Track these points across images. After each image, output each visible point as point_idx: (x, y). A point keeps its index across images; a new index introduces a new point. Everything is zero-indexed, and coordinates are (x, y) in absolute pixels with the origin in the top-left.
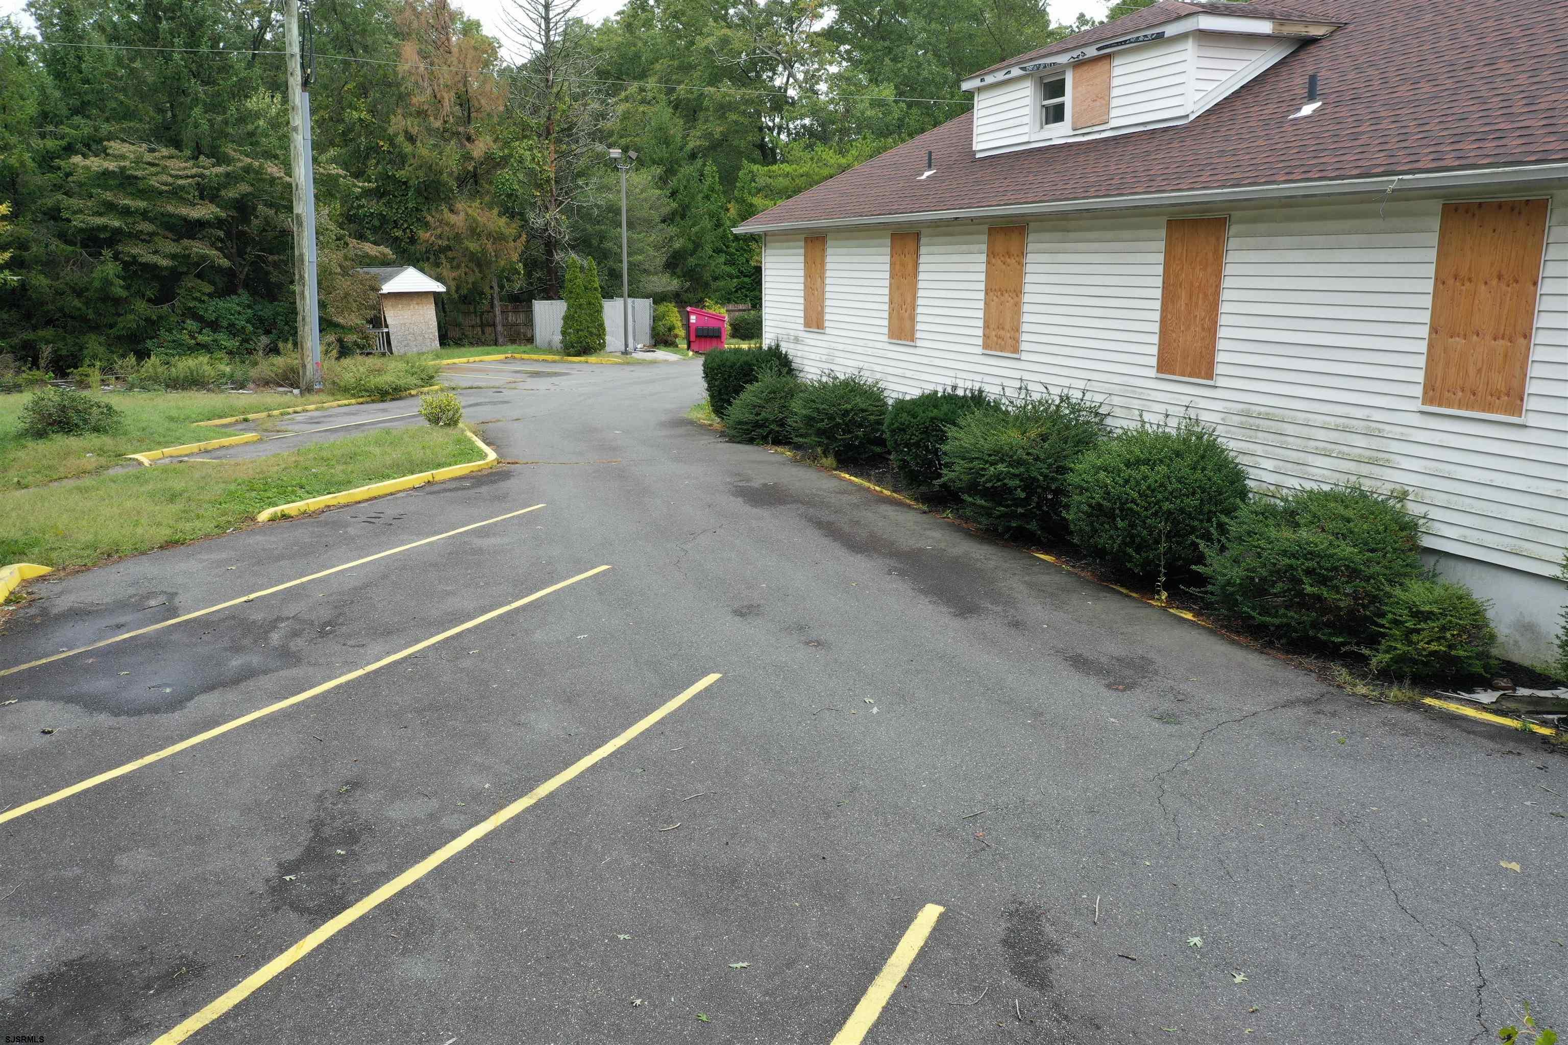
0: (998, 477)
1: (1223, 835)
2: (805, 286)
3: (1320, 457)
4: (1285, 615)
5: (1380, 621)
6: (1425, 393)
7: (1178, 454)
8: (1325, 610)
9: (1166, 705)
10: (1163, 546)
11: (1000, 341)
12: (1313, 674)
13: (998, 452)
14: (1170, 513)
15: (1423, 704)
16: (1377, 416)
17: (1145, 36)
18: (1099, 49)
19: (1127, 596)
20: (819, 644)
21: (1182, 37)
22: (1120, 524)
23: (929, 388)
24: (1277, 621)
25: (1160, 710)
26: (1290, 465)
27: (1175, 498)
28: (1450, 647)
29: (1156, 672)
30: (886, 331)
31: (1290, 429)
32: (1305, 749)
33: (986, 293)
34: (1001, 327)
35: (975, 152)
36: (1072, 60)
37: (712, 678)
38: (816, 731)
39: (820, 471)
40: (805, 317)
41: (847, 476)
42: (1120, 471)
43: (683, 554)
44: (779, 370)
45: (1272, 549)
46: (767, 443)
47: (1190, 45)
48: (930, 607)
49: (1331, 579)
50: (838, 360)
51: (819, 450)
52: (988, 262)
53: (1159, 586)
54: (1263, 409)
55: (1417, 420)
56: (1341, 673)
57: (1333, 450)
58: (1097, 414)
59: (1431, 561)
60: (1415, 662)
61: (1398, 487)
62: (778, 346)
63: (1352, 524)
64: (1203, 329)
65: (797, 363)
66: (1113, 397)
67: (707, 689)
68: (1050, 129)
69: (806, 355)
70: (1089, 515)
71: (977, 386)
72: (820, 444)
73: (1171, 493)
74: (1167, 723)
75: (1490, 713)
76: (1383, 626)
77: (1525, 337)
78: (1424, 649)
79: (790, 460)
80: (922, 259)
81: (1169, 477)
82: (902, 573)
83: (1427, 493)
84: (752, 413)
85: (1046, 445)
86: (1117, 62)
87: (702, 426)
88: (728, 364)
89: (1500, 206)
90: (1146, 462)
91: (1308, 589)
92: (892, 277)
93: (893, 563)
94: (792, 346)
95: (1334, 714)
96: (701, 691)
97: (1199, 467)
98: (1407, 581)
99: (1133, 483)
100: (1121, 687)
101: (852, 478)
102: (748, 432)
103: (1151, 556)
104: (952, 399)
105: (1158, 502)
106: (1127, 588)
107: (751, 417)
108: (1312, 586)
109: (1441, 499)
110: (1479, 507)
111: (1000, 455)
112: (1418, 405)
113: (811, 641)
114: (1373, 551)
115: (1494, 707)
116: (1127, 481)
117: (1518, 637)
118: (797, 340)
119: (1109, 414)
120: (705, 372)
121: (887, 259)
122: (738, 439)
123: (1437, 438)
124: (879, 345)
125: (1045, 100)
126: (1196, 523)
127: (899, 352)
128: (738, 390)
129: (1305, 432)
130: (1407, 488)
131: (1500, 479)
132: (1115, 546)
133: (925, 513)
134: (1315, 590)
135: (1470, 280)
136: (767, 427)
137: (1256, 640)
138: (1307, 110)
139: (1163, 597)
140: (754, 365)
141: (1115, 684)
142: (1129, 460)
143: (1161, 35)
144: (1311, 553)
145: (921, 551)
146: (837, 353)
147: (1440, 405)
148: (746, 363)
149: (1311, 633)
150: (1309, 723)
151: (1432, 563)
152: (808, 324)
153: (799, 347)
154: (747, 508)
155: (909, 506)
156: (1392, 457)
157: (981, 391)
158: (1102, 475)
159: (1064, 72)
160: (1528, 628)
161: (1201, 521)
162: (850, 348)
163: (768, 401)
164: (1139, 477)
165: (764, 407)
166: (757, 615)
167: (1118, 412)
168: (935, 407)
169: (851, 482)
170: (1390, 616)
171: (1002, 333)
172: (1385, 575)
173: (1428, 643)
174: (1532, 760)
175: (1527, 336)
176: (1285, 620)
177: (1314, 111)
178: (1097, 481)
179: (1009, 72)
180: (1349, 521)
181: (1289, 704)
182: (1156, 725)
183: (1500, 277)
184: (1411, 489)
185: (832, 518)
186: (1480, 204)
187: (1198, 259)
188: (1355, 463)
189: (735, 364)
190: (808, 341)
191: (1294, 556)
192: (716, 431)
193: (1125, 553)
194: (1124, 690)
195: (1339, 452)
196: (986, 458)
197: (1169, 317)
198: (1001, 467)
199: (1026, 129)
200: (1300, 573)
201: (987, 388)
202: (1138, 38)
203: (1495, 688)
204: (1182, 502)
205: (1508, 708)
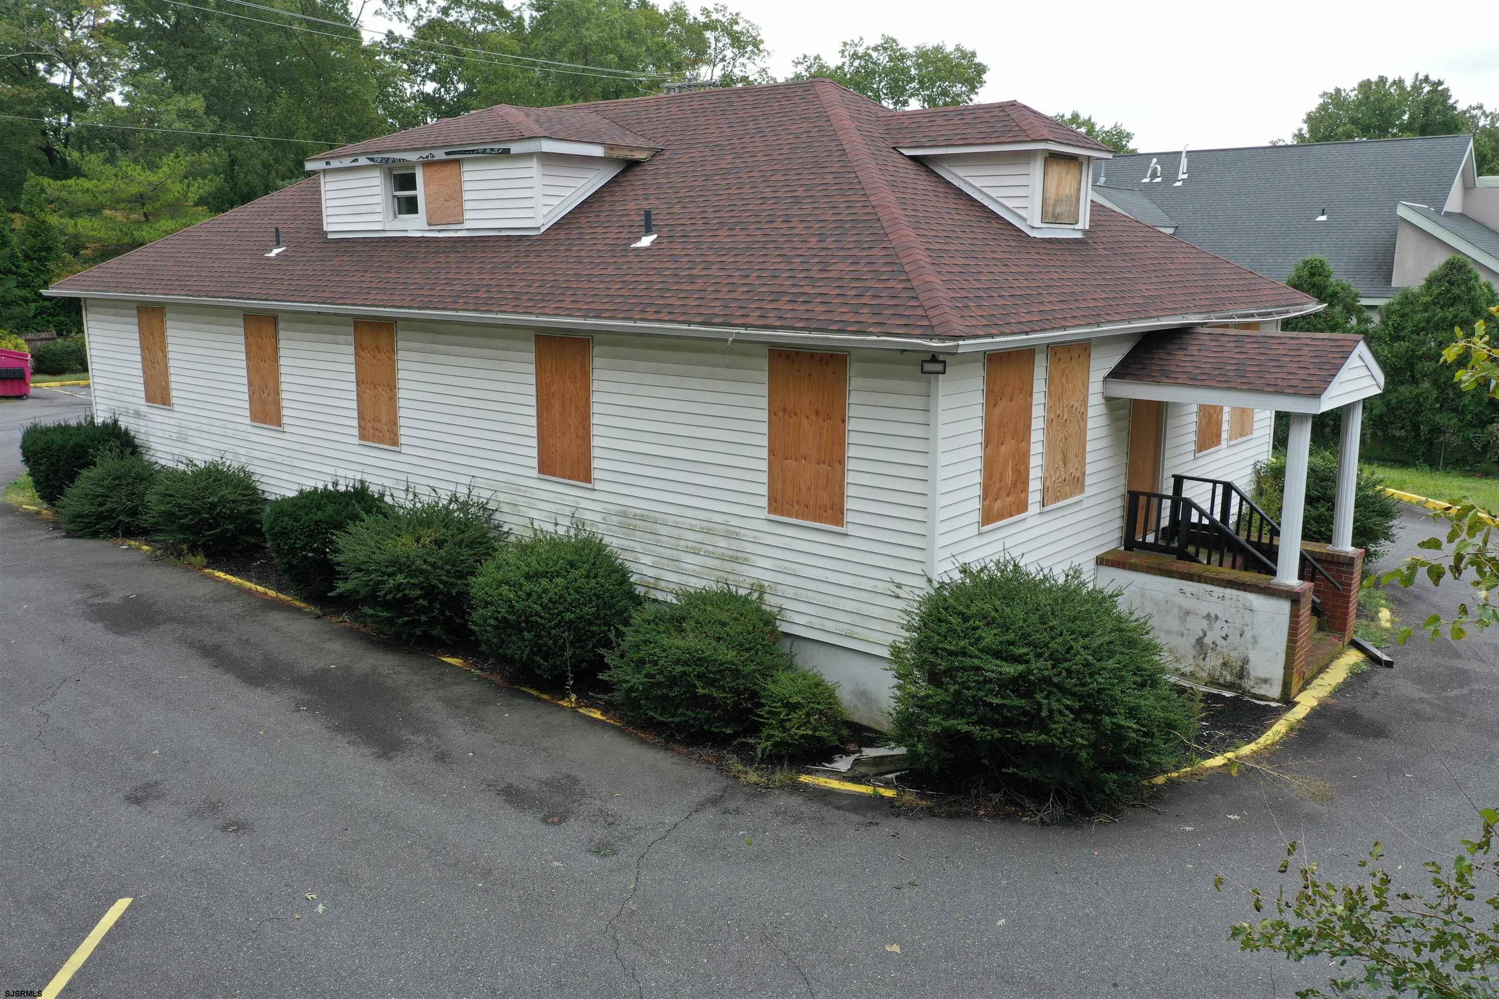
0: (399, 587)
1: (677, 981)
2: (143, 358)
3: (691, 555)
4: (684, 715)
5: (758, 712)
6: (770, 504)
7: (572, 565)
8: (714, 708)
9: (600, 833)
10: (568, 653)
11: (377, 433)
12: (713, 767)
13: (395, 563)
14: (571, 622)
15: (801, 783)
16: (734, 521)
17: (492, 149)
18: (447, 154)
19: (539, 699)
20: (240, 826)
21: (529, 155)
22: (526, 635)
23: (309, 484)
24: (677, 719)
25: (596, 840)
26: (666, 561)
27: (574, 607)
28: (815, 729)
29: (583, 793)
30: (248, 413)
31: (663, 530)
32: (723, 858)
33: (358, 385)
34: (376, 419)
35: (326, 233)
36: (421, 159)
37: (122, 905)
38: (261, 954)
39: (189, 571)
40: (147, 392)
41: (221, 575)
42: (521, 585)
43: (43, 720)
44: (122, 452)
45: (667, 657)
46: (117, 536)
47: (534, 163)
48: (351, 749)
49: (718, 681)
50: (191, 439)
51: (184, 547)
52: (357, 355)
53: (568, 690)
54: (638, 512)
55: (767, 527)
56: (735, 764)
57: (700, 549)
58: (485, 509)
59: (787, 643)
60: (790, 745)
61: (755, 581)
62: (116, 421)
63: (727, 629)
64: (578, 437)
65: (141, 438)
66: (498, 493)
67: (118, 924)
68: (403, 220)
69: (149, 430)
70: (495, 628)
71: (358, 477)
72: (184, 541)
73: (571, 604)
74: (605, 855)
75: (849, 781)
76: (762, 717)
77: (840, 463)
78: (796, 734)
79: (150, 558)
80: (282, 344)
81: (567, 588)
82: (312, 707)
83: (779, 587)
84: (93, 504)
85: (442, 552)
86: (466, 167)
87: (27, 514)
88: (55, 447)
89: (812, 356)
90: (544, 575)
91: (701, 691)
92: (248, 358)
93: (299, 694)
94: (132, 420)
95: (737, 811)
96: (110, 930)
97: (592, 575)
98: (775, 673)
99: (535, 597)
100: (556, 819)
101: (228, 577)
102: (88, 526)
103: (558, 663)
104: (334, 497)
105: (559, 614)
106: (537, 689)
107: (93, 509)
108: (703, 688)
109: (790, 592)
110: (818, 599)
111: (398, 565)
112: (765, 514)
113: (229, 825)
114: (748, 650)
115: (850, 774)
116: (529, 595)
117: (857, 703)
118: (138, 414)
119: (496, 510)
120: (24, 454)
121: (242, 339)
122: (79, 534)
123: (781, 542)
124: (242, 428)
125: (396, 190)
126: (595, 628)
127: (263, 435)
128: (72, 478)
129: (676, 532)
130: (763, 583)
131: (833, 577)
132: (524, 656)
133: (318, 617)
134: (706, 691)
135: (795, 414)
136: (114, 518)
137: (659, 735)
138: (646, 241)
139: (573, 700)
140: (89, 447)
141: (549, 817)
142: (528, 574)
143: (507, 151)
144: (699, 659)
145: (325, 672)
146: (190, 433)
147: (782, 515)
148: (78, 445)
149: (706, 727)
150: (722, 826)
151: (788, 646)
152: (150, 398)
153: (142, 422)
154: (111, 637)
155: (299, 610)
156: (749, 556)
157: (362, 482)
158: (504, 590)
159: (413, 168)
160: (863, 694)
161: (600, 625)
162: (206, 428)
163: (111, 488)
164: (539, 590)
165: (108, 496)
166: (157, 797)
167: (505, 508)
168: (319, 508)
169: (228, 583)
170: (767, 708)
171: (378, 425)
172: (759, 670)
173: (798, 728)
174: (888, 826)
175: (842, 462)
176: (683, 718)
177: (652, 242)
178: (501, 595)
179: (356, 160)
180: (724, 624)
181: (700, 808)
182: (595, 860)
183: (817, 413)
184: (766, 584)
185: (218, 638)
186: (797, 352)
187: (568, 373)
188: (719, 561)
189: (63, 447)
190: (152, 416)
191: (686, 663)
192: (47, 521)
193: (534, 661)
194: (559, 823)
195: (706, 551)
196: (384, 569)
197: (545, 423)
198: (400, 578)
199: (379, 217)
200: (692, 679)
201: (368, 478)
202: (485, 150)
203: (848, 754)
204: (581, 611)
205: (860, 773)
